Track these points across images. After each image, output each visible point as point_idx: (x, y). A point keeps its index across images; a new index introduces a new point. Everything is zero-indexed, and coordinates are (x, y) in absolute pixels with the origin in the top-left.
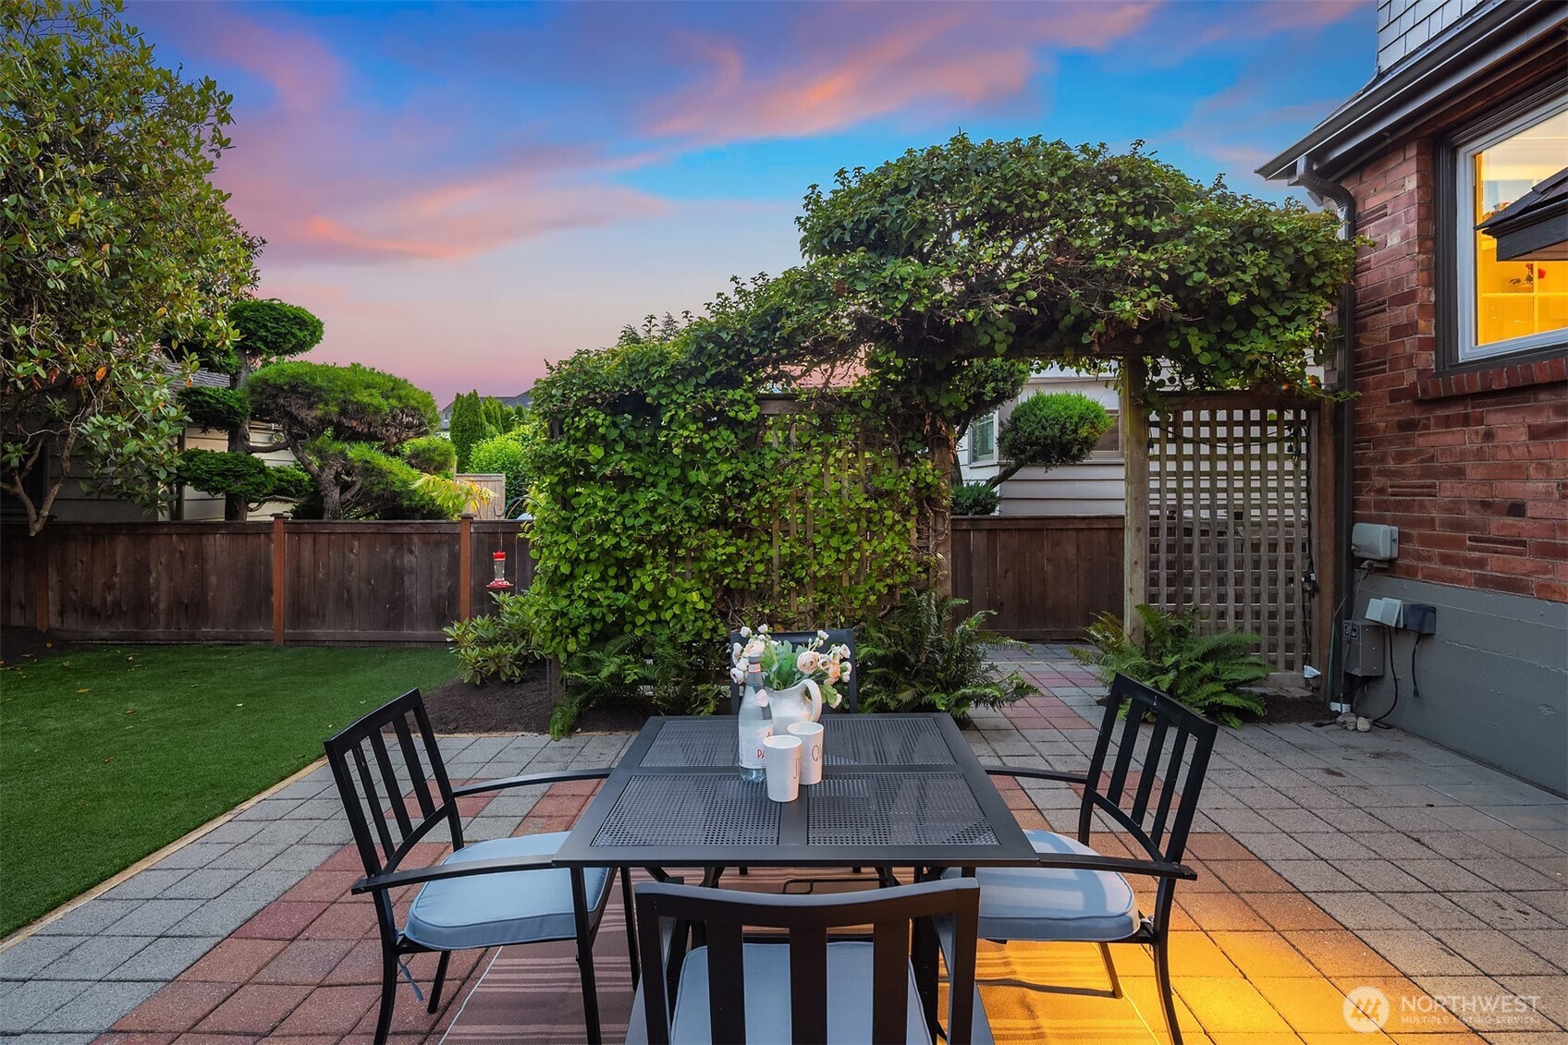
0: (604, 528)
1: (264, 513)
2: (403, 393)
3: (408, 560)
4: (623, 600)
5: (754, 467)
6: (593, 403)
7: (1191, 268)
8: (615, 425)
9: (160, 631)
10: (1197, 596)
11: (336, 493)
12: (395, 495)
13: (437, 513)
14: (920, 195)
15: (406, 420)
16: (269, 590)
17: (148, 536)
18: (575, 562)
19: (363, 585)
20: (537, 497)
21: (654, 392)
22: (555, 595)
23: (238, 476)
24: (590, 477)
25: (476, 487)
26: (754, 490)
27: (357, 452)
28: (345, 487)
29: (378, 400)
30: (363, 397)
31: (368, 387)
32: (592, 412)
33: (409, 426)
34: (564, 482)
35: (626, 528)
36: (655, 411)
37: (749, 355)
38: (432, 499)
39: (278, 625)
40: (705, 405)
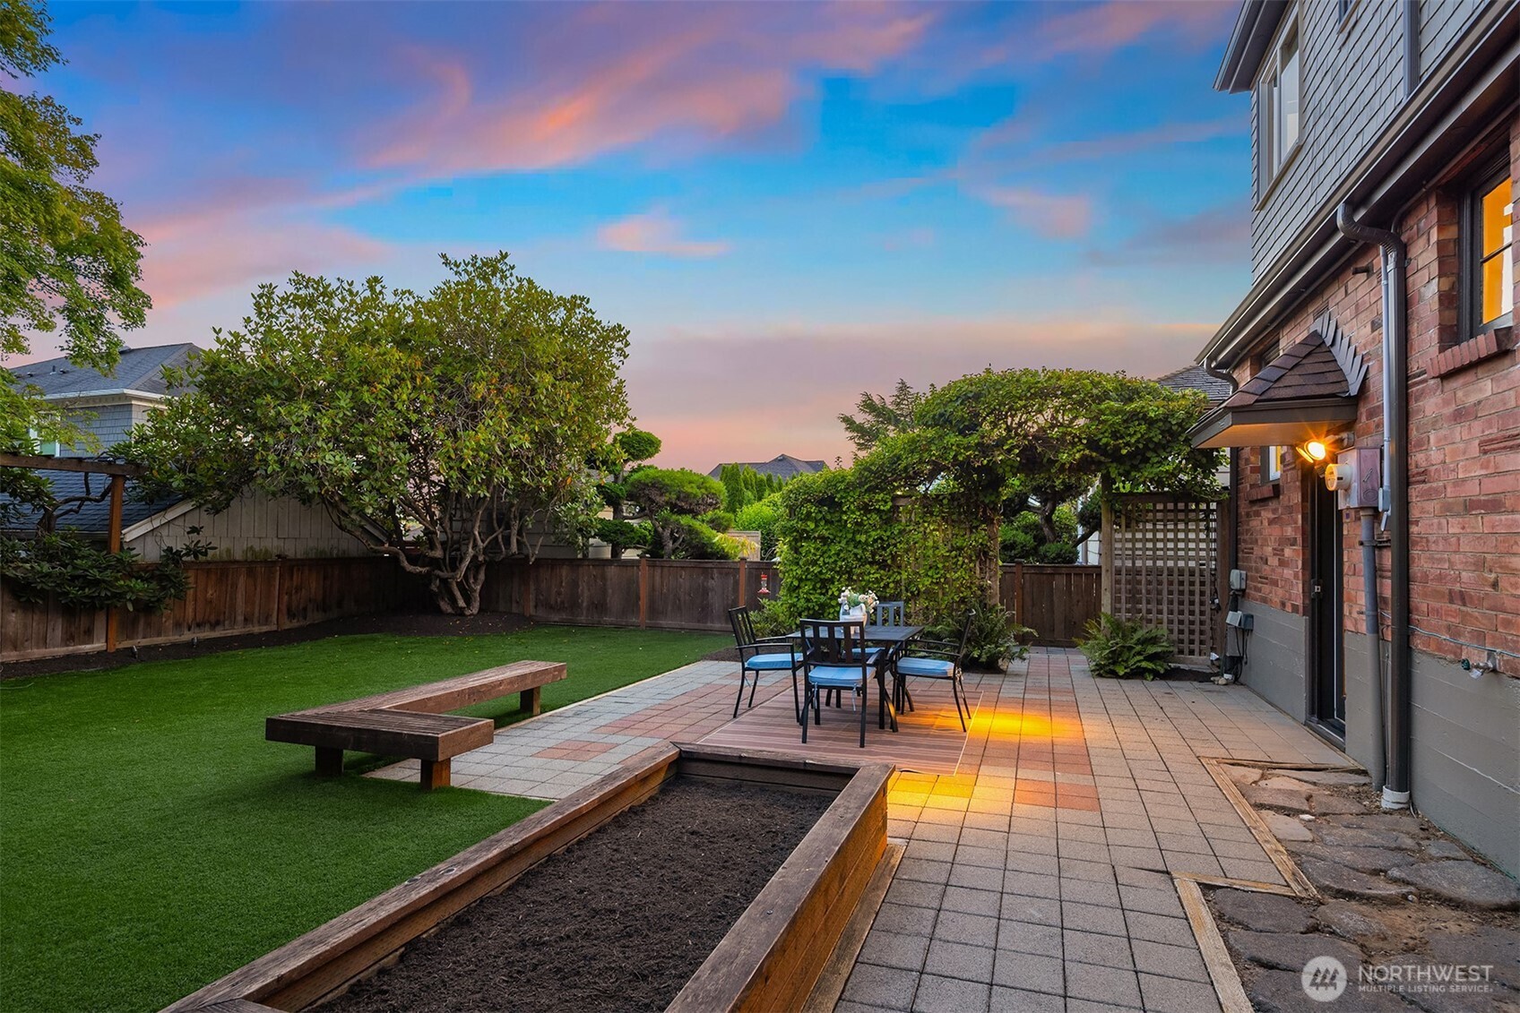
0: (814, 563)
1: (630, 554)
2: (708, 485)
3: (711, 583)
4: (823, 599)
5: (889, 533)
6: (810, 501)
7: (1101, 436)
8: (820, 512)
9: (583, 619)
10: (1144, 611)
11: (670, 544)
12: (704, 545)
13: (725, 556)
14: (961, 404)
15: (709, 501)
16: (638, 598)
17: (578, 566)
18: (800, 580)
19: (687, 598)
20: (782, 547)
21: (839, 496)
22: (791, 596)
23: (622, 533)
24: (808, 538)
25: (747, 542)
26: (889, 546)
27: (685, 520)
28: (675, 540)
29: (695, 490)
30: (688, 489)
31: (690, 483)
32: (809, 505)
33: (711, 505)
34: (796, 540)
35: (825, 563)
36: (840, 505)
37: (886, 477)
38: (723, 549)
39: (642, 618)
40: (864, 502)
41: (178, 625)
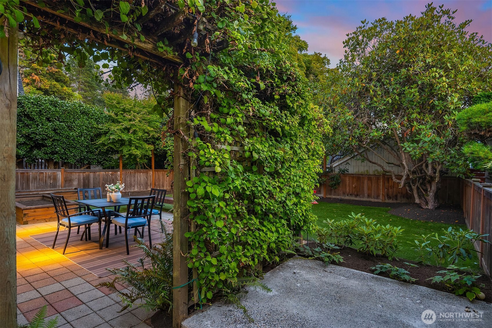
41: (344, 193)
